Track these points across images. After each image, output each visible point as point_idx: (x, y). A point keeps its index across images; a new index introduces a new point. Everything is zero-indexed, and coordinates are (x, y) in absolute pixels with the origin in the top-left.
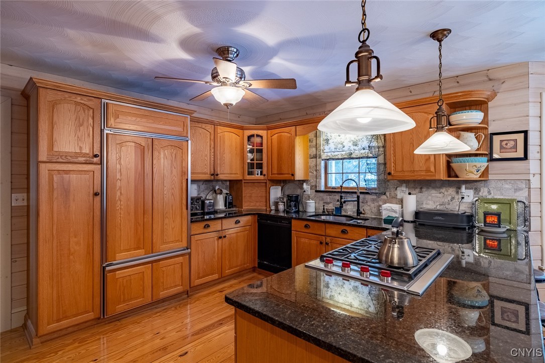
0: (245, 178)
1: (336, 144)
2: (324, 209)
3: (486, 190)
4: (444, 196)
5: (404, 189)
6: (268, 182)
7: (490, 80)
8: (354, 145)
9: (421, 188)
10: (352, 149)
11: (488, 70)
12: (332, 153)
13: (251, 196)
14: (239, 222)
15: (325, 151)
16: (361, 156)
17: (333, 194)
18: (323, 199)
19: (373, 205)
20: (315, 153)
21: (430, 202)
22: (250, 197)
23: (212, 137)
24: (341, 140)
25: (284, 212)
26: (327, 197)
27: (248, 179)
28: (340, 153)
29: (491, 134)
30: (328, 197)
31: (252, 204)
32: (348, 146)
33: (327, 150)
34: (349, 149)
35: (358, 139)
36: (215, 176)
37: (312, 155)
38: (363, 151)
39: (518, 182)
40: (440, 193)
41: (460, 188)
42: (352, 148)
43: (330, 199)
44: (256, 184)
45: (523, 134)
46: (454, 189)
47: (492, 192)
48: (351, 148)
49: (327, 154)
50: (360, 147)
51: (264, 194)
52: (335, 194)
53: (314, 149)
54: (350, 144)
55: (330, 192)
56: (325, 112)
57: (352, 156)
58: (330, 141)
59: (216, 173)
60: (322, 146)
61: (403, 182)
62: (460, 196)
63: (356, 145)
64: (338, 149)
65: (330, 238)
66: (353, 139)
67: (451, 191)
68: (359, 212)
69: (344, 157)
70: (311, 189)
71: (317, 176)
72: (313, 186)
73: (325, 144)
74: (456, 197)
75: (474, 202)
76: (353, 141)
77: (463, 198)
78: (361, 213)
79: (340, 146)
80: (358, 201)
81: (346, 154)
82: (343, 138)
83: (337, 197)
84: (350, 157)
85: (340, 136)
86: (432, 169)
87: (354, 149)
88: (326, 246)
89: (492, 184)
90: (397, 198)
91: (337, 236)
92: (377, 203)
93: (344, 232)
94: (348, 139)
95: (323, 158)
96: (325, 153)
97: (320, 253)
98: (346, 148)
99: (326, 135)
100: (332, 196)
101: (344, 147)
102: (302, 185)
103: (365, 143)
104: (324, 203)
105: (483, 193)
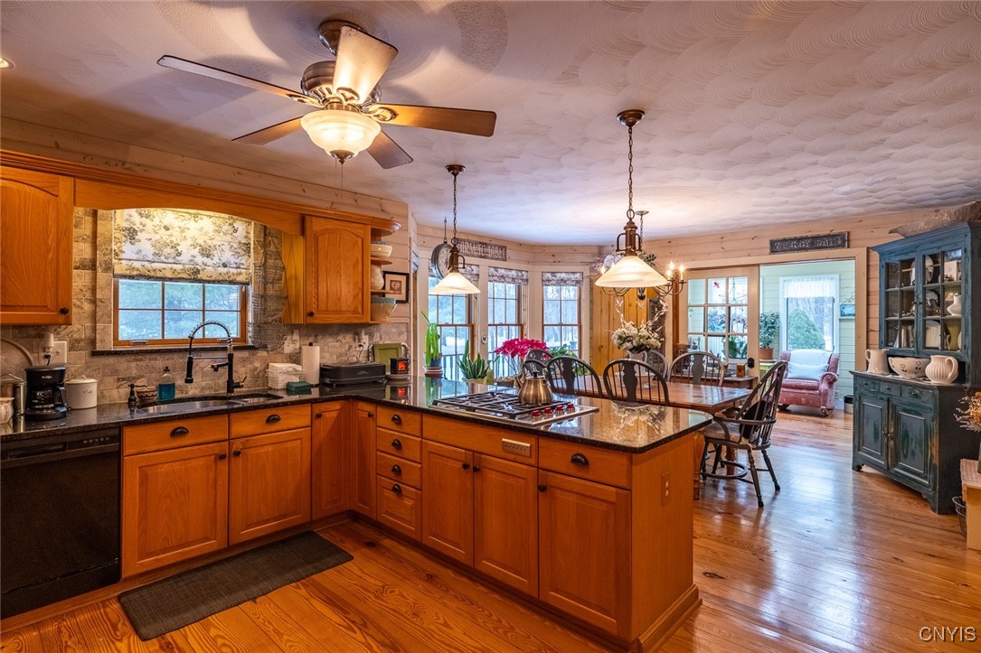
1: (158, 245)
2: (132, 393)
3: (378, 334)
4: (341, 346)
5: (296, 337)
7: (383, 211)
8: (203, 255)
10: (200, 264)
11: (381, 199)
12: (146, 263)
15: (123, 256)
16: (221, 279)
17: (148, 356)
19: (243, 369)
20: (88, 256)
21: (328, 355)
24: (173, 239)
26: (130, 367)
28: (170, 266)
29: (385, 272)
30: (133, 364)
32: (189, 254)
33: (127, 255)
34: (191, 260)
35: (212, 245)
37: (77, 259)
38: (224, 270)
39: (401, 326)
40: (337, 341)
41: (358, 334)
42: (199, 259)
43: (139, 368)
46: (352, 335)
47: (383, 337)
48: (196, 259)
49: (130, 263)
50: (216, 260)
52: (154, 356)
53: (86, 247)
54: (196, 252)
55: (139, 351)
56: (123, 164)
57: (199, 276)
58: (139, 236)
60: (113, 243)
61: (293, 328)
62: (357, 344)
63: (208, 256)
64: (163, 258)
65: (242, 440)
66: (202, 243)
67: (348, 338)
68: (231, 385)
69: (180, 276)
70: (71, 348)
71: (99, 315)
72: (82, 340)
73: (124, 239)
74: (354, 345)
75: (370, 350)
76: (200, 246)
77: (360, 346)
78: (238, 386)
79: (168, 250)
80: (230, 365)
81: (184, 271)
82: (175, 236)
83: (166, 362)
84: (194, 277)
85: (168, 229)
86: (360, 310)
87: (203, 263)
88: (233, 460)
89: (383, 327)
90: (283, 354)
91: (256, 432)
92: (249, 366)
93: (272, 420)
94: (189, 240)
95: (117, 271)
96: (123, 262)
97: (215, 482)
98: (184, 258)
99: (127, 220)
100: (146, 362)
101: (179, 254)
102: (37, 340)
103: (227, 256)
104: (118, 379)
105: (376, 339)
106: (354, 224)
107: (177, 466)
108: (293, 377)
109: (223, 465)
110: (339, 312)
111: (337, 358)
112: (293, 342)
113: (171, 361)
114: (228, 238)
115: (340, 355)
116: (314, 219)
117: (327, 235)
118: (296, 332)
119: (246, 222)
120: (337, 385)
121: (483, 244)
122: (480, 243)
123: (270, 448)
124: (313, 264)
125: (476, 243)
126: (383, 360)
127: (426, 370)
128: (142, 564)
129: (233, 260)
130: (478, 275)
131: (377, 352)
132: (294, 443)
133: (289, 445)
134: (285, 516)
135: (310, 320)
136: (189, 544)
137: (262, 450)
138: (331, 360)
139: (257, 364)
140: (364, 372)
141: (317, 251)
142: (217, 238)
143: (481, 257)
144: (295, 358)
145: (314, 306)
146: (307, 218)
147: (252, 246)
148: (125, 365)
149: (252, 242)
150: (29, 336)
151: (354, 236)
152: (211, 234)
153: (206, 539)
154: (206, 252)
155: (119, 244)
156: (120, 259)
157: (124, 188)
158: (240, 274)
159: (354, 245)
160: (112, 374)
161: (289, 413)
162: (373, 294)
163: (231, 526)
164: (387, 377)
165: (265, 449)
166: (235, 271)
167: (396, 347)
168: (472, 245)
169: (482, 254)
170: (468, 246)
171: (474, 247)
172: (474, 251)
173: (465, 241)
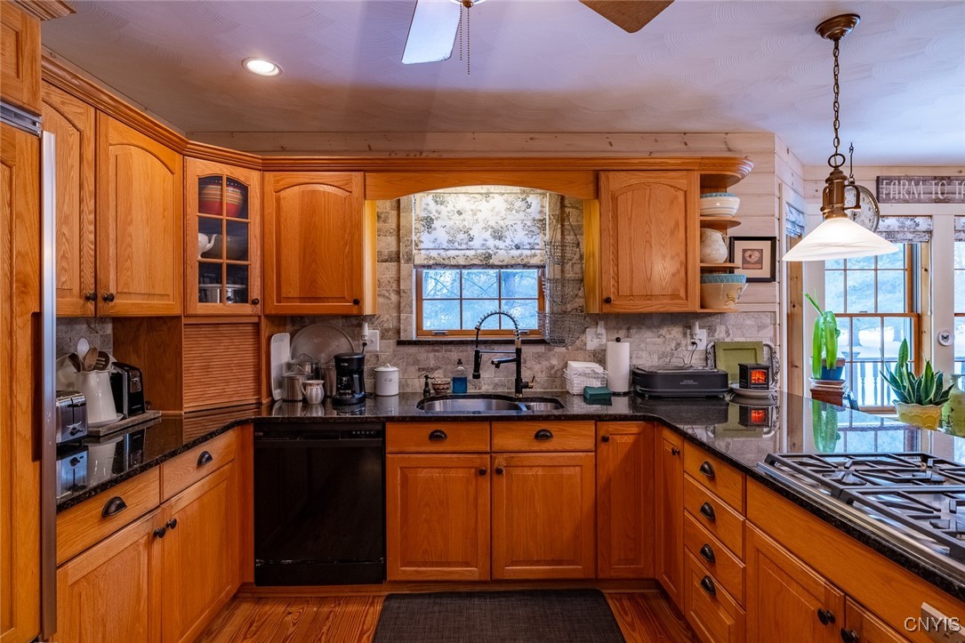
0: (191, 312)
1: (452, 231)
2: (427, 384)
3: (723, 328)
4: (664, 343)
5: (601, 330)
6: (264, 322)
7: (727, 148)
8: (494, 237)
9: (628, 329)
10: (492, 247)
11: (727, 133)
12: (442, 252)
13: (208, 367)
14: (210, 458)
15: (421, 246)
16: (513, 262)
17: (444, 347)
18: (416, 362)
19: (539, 366)
20: (394, 249)
21: (644, 354)
22: (206, 368)
23: (89, 154)
24: (466, 223)
25: (323, 403)
26: (427, 357)
27: (200, 312)
28: (463, 252)
29: (730, 238)
30: (431, 355)
31: (212, 391)
32: (481, 239)
33: (427, 244)
34: (483, 245)
35: (504, 226)
36: (101, 304)
37: (386, 252)
38: (516, 253)
39: (762, 315)
40: (659, 337)
41: (689, 327)
42: (492, 243)
43: (437, 359)
44: (222, 329)
45: (770, 242)
46: (681, 329)
47: (731, 332)
48: (488, 244)
49: (427, 252)
50: (508, 242)
51: (249, 358)
52: (449, 347)
53: (392, 240)
54: (487, 235)
55: (439, 342)
57: (491, 261)
58: (436, 224)
59: (102, 292)
60: (414, 234)
61: (596, 319)
62: (689, 341)
63: (500, 238)
64: (456, 244)
65: (505, 455)
66: (493, 224)
67: (675, 332)
68: (520, 385)
69: (472, 262)
70: (382, 337)
71: (402, 305)
72: (390, 329)
73: (423, 228)
74: (684, 342)
75: (710, 350)
76: (492, 228)
77: (694, 343)
78: (526, 386)
79: (461, 236)
80: (518, 361)
81: (476, 256)
82: (468, 220)
83: (461, 354)
84: (486, 263)
85: (461, 214)
86: (682, 293)
87: (495, 246)
88: (495, 477)
89: (731, 319)
90: (585, 350)
91: (523, 449)
92: (545, 364)
93: (542, 436)
94: (481, 222)
95: (417, 262)
96: (422, 252)
97: (476, 499)
98: (476, 243)
99: (425, 209)
100: (442, 353)
101: (471, 239)
102: (358, 329)
103: (521, 236)
104: (419, 369)
105: (720, 334)
106: (671, 174)
107: (436, 473)
108: (594, 380)
109: (485, 483)
110: (649, 297)
111: (659, 359)
112: (598, 335)
113: (465, 353)
114: (522, 215)
115: (663, 355)
116: (611, 175)
117: (630, 194)
118: (601, 323)
119: (541, 194)
120: (650, 397)
121: (942, 178)
122: (935, 178)
123: (540, 472)
124: (612, 235)
125: (925, 180)
126: (728, 365)
127: (813, 385)
128: (404, 572)
129: (526, 240)
130: (930, 232)
131: (720, 354)
132: (571, 471)
133: (566, 471)
134: (560, 562)
135: (607, 309)
136: (448, 564)
137: (528, 472)
138: (648, 362)
139: (554, 362)
140: (690, 382)
141: (615, 217)
142: (509, 217)
143: (937, 201)
144: (600, 357)
145: (612, 290)
146: (602, 174)
147: (547, 223)
148: (425, 355)
149: (547, 218)
150: (352, 325)
151: (672, 190)
152: (503, 213)
153: (467, 564)
154: (498, 235)
155: (418, 235)
156: (419, 250)
157: (405, 174)
158: (535, 255)
159: (672, 202)
160: (414, 364)
161: (564, 430)
162: (703, 270)
163: (494, 556)
164: (732, 391)
165: (534, 471)
166: (528, 252)
167: (754, 348)
168: (917, 184)
169: (940, 196)
170: (906, 187)
171: (921, 187)
172: (920, 194)
173: (899, 179)
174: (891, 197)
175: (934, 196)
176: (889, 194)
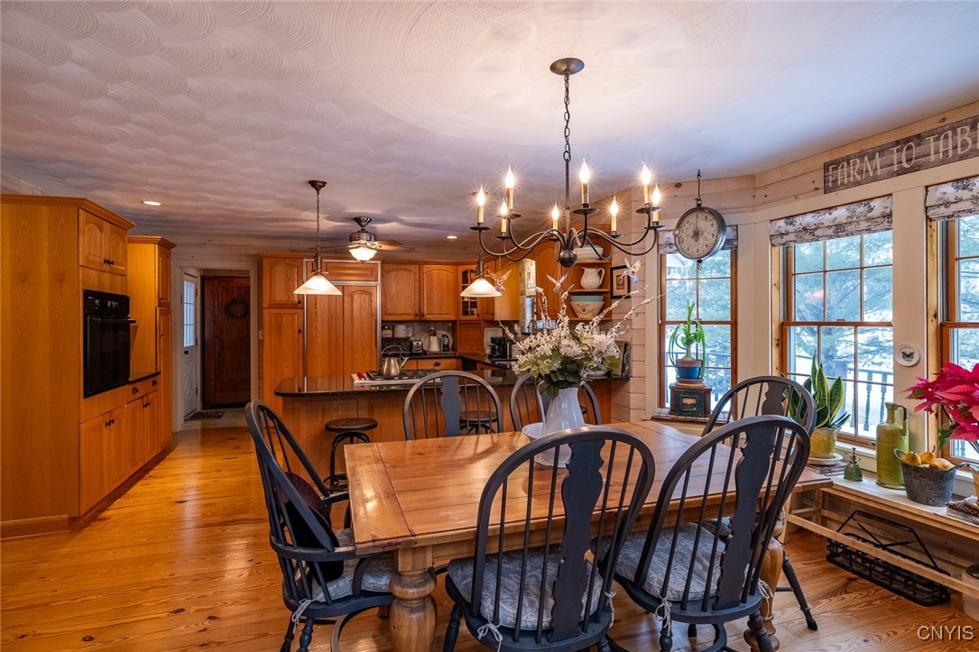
0: (459, 319)
6: (483, 323)
13: (467, 338)
14: (439, 364)
23: (417, 278)
27: (464, 319)
36: (421, 317)
44: (471, 325)
121: (908, 140)
143: (902, 172)
168: (872, 158)
169: (906, 165)
170: (858, 166)
171: (878, 160)
172: (876, 169)
173: (848, 159)
174: (839, 183)
175: (895, 168)
176: (837, 180)
